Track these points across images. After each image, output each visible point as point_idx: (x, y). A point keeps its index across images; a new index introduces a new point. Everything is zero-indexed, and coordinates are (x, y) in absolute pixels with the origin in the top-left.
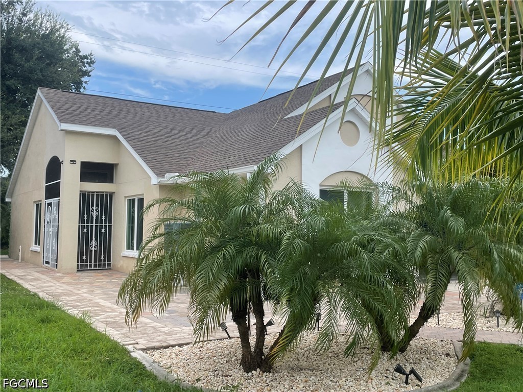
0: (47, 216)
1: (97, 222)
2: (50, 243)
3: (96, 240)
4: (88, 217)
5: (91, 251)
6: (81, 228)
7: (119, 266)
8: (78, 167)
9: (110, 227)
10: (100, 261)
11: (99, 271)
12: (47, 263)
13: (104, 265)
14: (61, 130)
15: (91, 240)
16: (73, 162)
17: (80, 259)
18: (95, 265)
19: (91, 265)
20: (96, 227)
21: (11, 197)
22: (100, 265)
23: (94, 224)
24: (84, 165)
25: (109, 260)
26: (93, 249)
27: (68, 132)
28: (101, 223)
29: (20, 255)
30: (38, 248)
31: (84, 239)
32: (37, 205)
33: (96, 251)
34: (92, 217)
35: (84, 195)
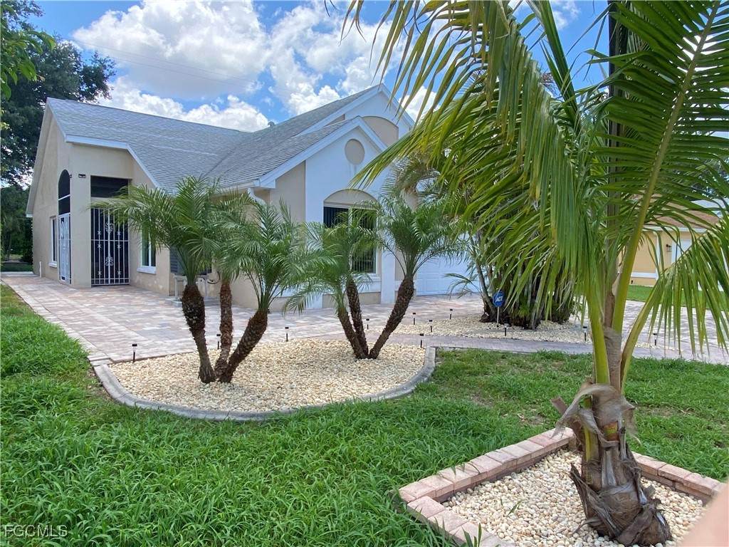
1: (112, 238)
3: (112, 255)
4: (102, 233)
5: (107, 267)
6: (94, 246)
7: (136, 281)
8: (88, 181)
9: (126, 243)
10: (117, 276)
11: (116, 287)
12: (63, 278)
13: (122, 281)
14: (67, 142)
15: (107, 255)
16: (83, 176)
17: (94, 274)
18: (112, 281)
19: (107, 281)
20: (112, 243)
21: (32, 213)
22: (117, 281)
23: (109, 240)
24: (95, 180)
25: (127, 276)
26: (109, 265)
27: (74, 144)
28: (117, 238)
29: (40, 270)
30: (55, 264)
31: (97, 254)
32: (54, 221)
33: (112, 267)
34: (107, 233)
35: (97, 211)
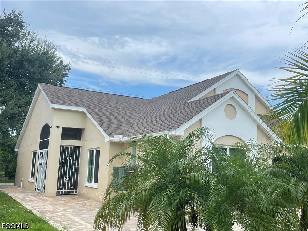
0: (40, 160)
1: (70, 165)
2: (40, 177)
3: (69, 176)
4: (65, 161)
5: (66, 183)
6: (60, 168)
8: (60, 130)
9: (78, 168)
10: (71, 189)
11: (70, 196)
12: (38, 190)
13: (73, 192)
14: (52, 108)
15: (66, 176)
16: (58, 127)
17: (58, 188)
18: (68, 192)
19: (65, 192)
20: (69, 167)
21: (18, 148)
22: (70, 192)
24: (64, 129)
25: (76, 189)
26: (67, 181)
27: (55, 109)
28: (73, 165)
29: (22, 184)
30: (33, 180)
31: (61, 175)
32: (34, 153)
33: (68, 183)
34: (67, 161)
35: (63, 148)
